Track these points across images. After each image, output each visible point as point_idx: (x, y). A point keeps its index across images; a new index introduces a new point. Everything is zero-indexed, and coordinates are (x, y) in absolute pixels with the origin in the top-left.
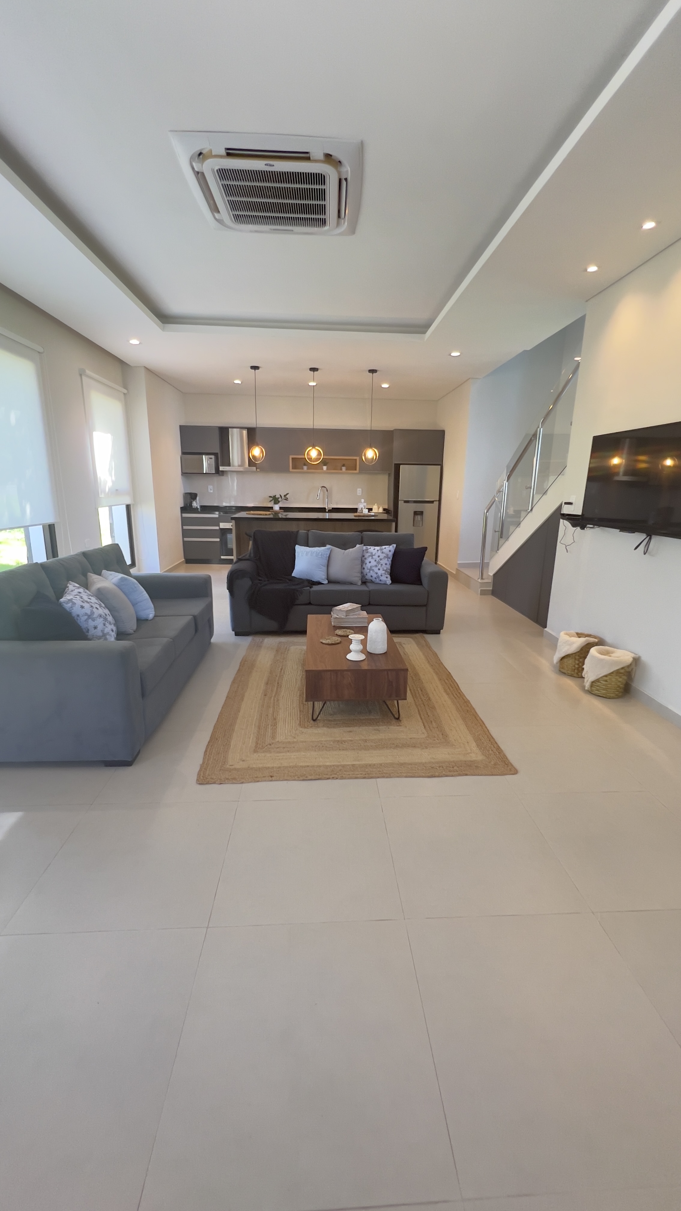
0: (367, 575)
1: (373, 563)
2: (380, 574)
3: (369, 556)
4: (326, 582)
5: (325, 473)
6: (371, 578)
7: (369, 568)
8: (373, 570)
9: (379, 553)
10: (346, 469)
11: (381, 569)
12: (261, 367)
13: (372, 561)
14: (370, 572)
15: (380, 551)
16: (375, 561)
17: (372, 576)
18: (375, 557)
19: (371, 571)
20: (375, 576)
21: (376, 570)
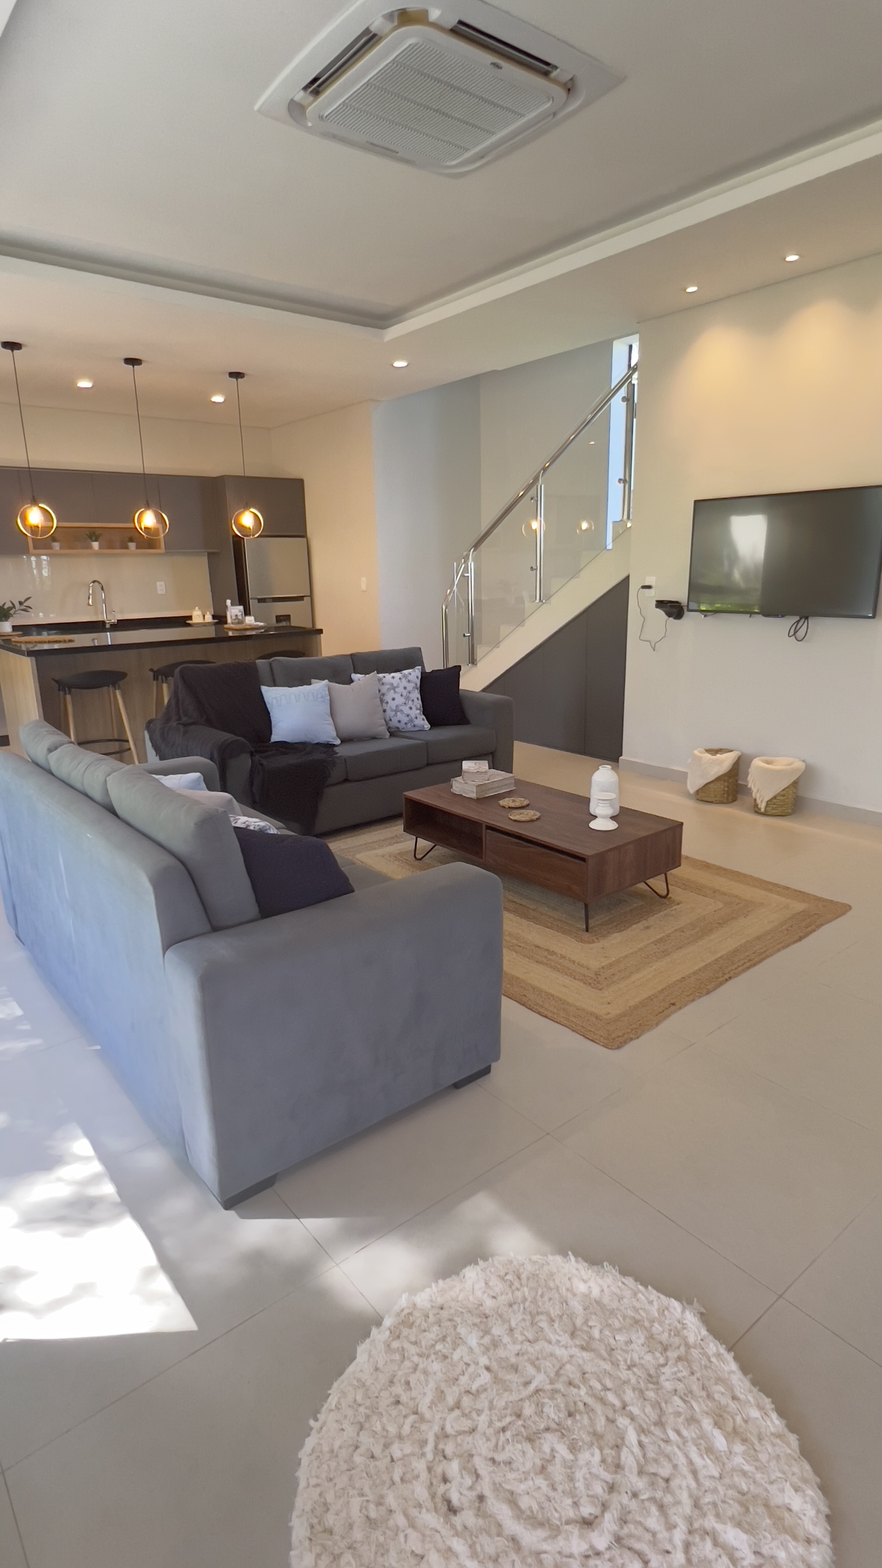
0: (391, 720)
1: (400, 700)
2: (413, 716)
3: (389, 689)
4: (338, 742)
5: (96, 554)
6: (398, 725)
7: (394, 708)
8: (401, 711)
9: (404, 683)
10: (137, 548)
11: (414, 708)
12: (26, 346)
13: (397, 697)
14: (396, 715)
15: (404, 680)
16: (402, 695)
17: (399, 721)
18: (400, 690)
19: (398, 713)
20: (405, 719)
21: (406, 709)
